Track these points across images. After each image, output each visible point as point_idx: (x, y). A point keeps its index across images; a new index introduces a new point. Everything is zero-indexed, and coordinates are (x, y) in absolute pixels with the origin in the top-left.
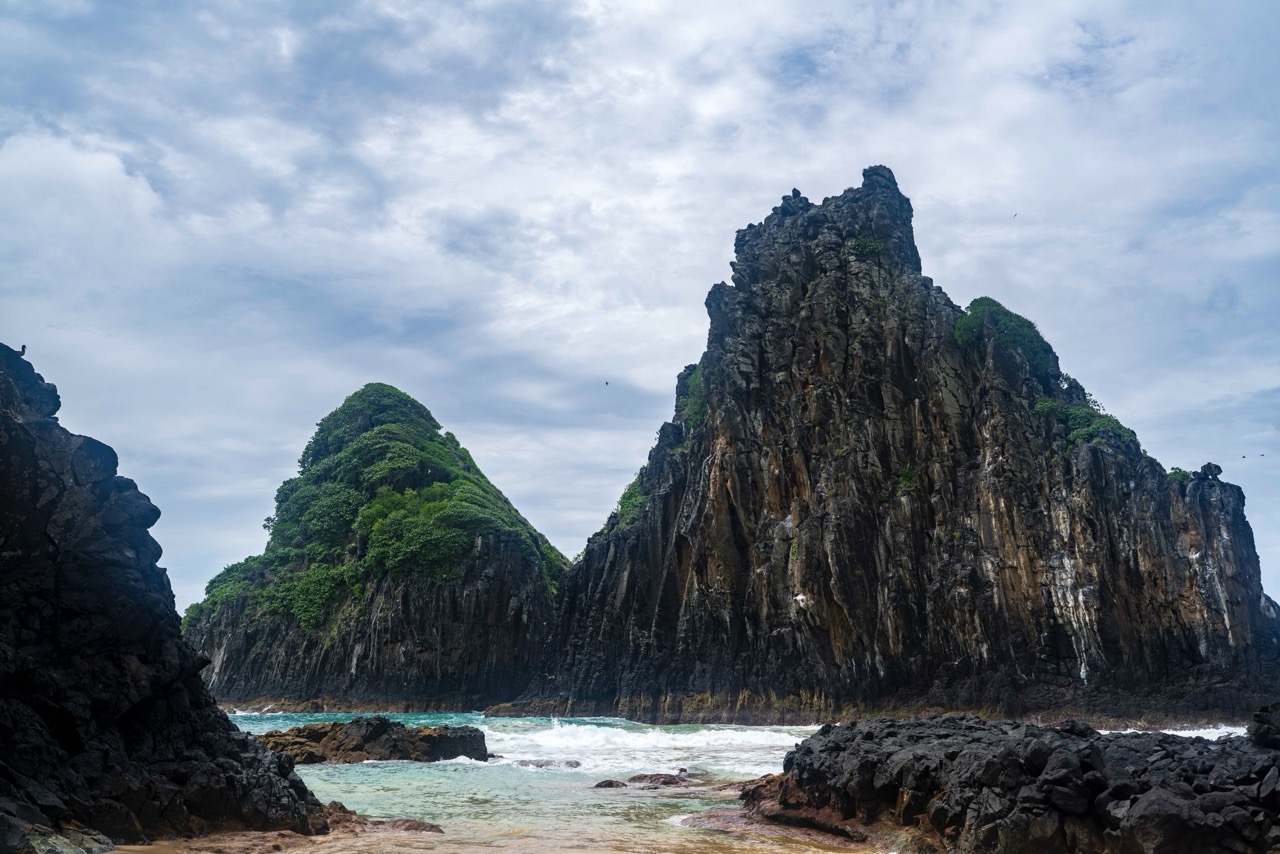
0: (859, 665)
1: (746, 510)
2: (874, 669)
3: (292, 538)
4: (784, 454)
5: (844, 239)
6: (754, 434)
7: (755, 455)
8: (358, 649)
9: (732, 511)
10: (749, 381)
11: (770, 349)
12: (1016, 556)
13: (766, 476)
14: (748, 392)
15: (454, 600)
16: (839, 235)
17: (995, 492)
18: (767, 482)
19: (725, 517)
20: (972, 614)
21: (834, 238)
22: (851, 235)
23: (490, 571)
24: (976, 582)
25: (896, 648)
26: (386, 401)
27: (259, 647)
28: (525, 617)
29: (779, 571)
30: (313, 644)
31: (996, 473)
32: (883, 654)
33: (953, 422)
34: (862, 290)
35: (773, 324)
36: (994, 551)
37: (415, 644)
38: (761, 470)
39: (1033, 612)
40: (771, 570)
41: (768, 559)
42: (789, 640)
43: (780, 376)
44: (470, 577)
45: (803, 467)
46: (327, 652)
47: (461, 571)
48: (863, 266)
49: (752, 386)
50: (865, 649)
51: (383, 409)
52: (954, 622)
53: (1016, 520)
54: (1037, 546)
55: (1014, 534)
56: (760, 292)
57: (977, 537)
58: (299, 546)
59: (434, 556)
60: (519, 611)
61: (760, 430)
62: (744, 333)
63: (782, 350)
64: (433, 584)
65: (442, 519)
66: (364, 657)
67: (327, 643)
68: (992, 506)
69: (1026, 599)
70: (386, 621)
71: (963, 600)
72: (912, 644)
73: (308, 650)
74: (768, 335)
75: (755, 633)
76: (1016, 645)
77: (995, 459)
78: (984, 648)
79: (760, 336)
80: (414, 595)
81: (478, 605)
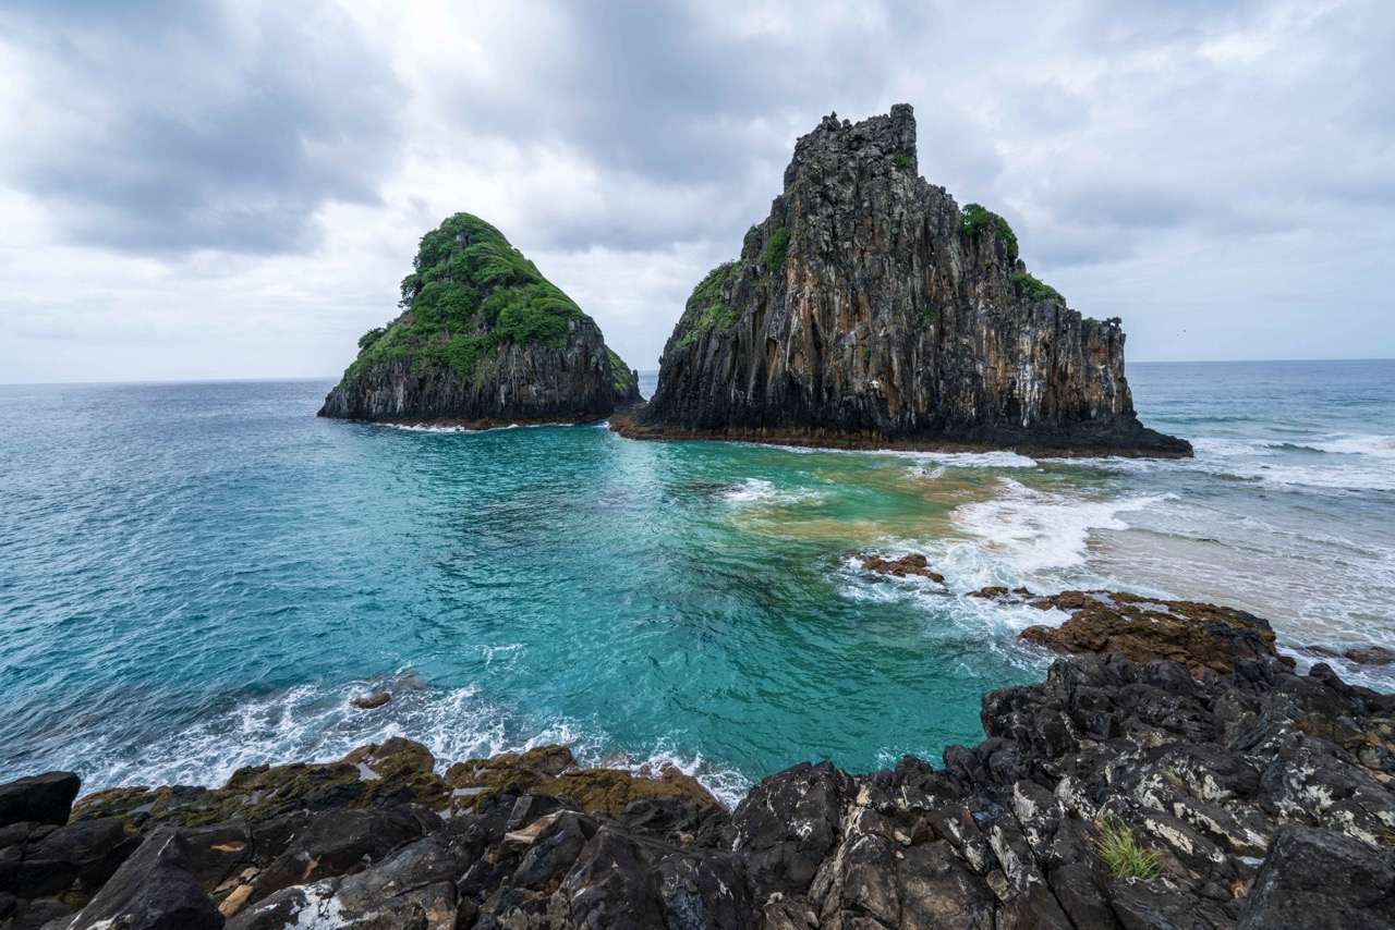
0: (901, 418)
1: (824, 327)
2: (910, 421)
3: (432, 317)
4: (852, 294)
5: (885, 154)
6: (829, 280)
7: (831, 294)
8: (503, 388)
9: (814, 326)
10: (828, 247)
11: (838, 225)
12: (997, 362)
13: (837, 307)
14: (827, 254)
15: (562, 359)
16: (881, 151)
17: (988, 325)
18: (837, 311)
19: (809, 330)
20: (971, 392)
21: (878, 153)
22: (890, 152)
23: (579, 341)
24: (975, 376)
25: (922, 409)
26: (476, 226)
27: (428, 388)
28: (601, 368)
29: (848, 364)
30: (468, 386)
31: (989, 314)
32: (916, 413)
33: (956, 281)
34: (899, 191)
35: (841, 209)
36: (982, 359)
37: (541, 385)
38: (834, 303)
39: (1000, 392)
40: (844, 364)
41: (842, 357)
42: (854, 403)
43: (847, 244)
44: (570, 344)
45: (866, 304)
46: (481, 390)
47: (564, 342)
48: (900, 175)
49: (831, 249)
50: (907, 410)
51: (475, 231)
52: (959, 396)
53: (1000, 342)
54: (1010, 357)
55: (997, 350)
56: (831, 186)
57: (971, 350)
58: (438, 322)
59: (547, 333)
60: (597, 364)
61: (833, 278)
62: (822, 213)
63: (848, 227)
64: (548, 350)
65: (547, 310)
66: (508, 393)
67: (479, 384)
68: (985, 332)
69: (998, 385)
70: (521, 372)
71: (967, 386)
72: (932, 407)
73: (466, 388)
74: (837, 216)
75: (829, 398)
76: (991, 409)
77: (987, 307)
78: (973, 410)
79: (831, 217)
80: (537, 356)
81: (576, 362)
